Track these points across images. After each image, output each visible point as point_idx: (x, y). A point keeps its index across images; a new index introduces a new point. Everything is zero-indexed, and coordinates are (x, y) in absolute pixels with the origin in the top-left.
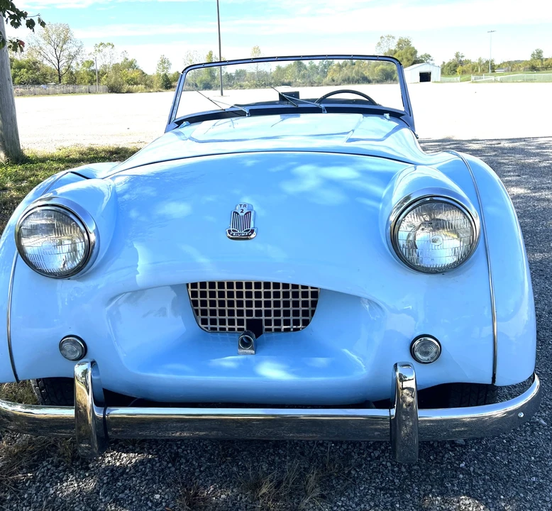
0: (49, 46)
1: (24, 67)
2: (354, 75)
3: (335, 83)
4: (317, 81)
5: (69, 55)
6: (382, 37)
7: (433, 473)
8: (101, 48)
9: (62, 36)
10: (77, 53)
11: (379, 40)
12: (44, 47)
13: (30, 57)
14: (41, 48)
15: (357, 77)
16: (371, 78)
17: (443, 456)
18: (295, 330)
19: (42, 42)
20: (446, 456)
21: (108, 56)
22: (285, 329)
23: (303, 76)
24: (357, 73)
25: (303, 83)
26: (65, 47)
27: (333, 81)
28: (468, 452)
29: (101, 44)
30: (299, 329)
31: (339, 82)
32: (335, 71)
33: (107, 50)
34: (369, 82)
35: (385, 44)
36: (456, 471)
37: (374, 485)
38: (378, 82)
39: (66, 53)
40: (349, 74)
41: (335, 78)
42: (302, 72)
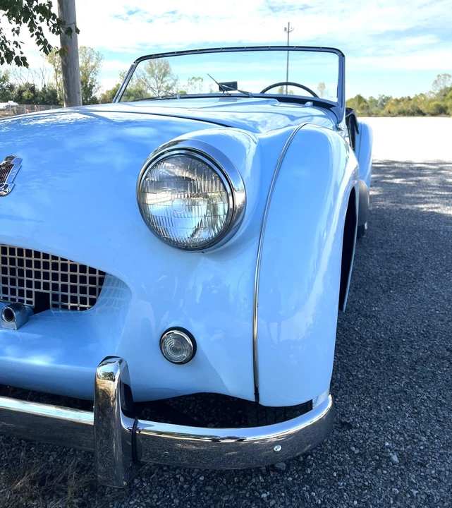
0: (152, 79)
1: (132, 95)
2: (410, 108)
3: (392, 115)
4: (375, 113)
5: (167, 86)
6: (439, 76)
7: (225, 499)
8: (193, 81)
9: (163, 71)
10: (174, 84)
11: (436, 78)
12: (148, 79)
13: (138, 88)
14: (146, 80)
15: (412, 111)
16: (425, 111)
17: (250, 481)
18: (82, 309)
19: (147, 75)
20: (254, 480)
21: (198, 88)
22: (71, 307)
23: (363, 108)
24: (413, 107)
25: (362, 114)
26: (164, 79)
27: (390, 112)
28: (283, 480)
29: (193, 78)
30: (85, 309)
31: (395, 114)
32: (392, 104)
33: (198, 83)
34: (424, 115)
35: (442, 82)
36: (251, 502)
37: (148, 501)
38: (433, 115)
39: (165, 85)
40: (405, 108)
41: (392, 110)
42: (361, 105)
